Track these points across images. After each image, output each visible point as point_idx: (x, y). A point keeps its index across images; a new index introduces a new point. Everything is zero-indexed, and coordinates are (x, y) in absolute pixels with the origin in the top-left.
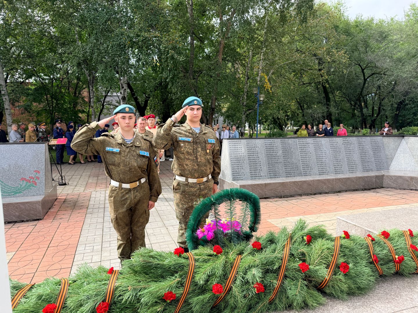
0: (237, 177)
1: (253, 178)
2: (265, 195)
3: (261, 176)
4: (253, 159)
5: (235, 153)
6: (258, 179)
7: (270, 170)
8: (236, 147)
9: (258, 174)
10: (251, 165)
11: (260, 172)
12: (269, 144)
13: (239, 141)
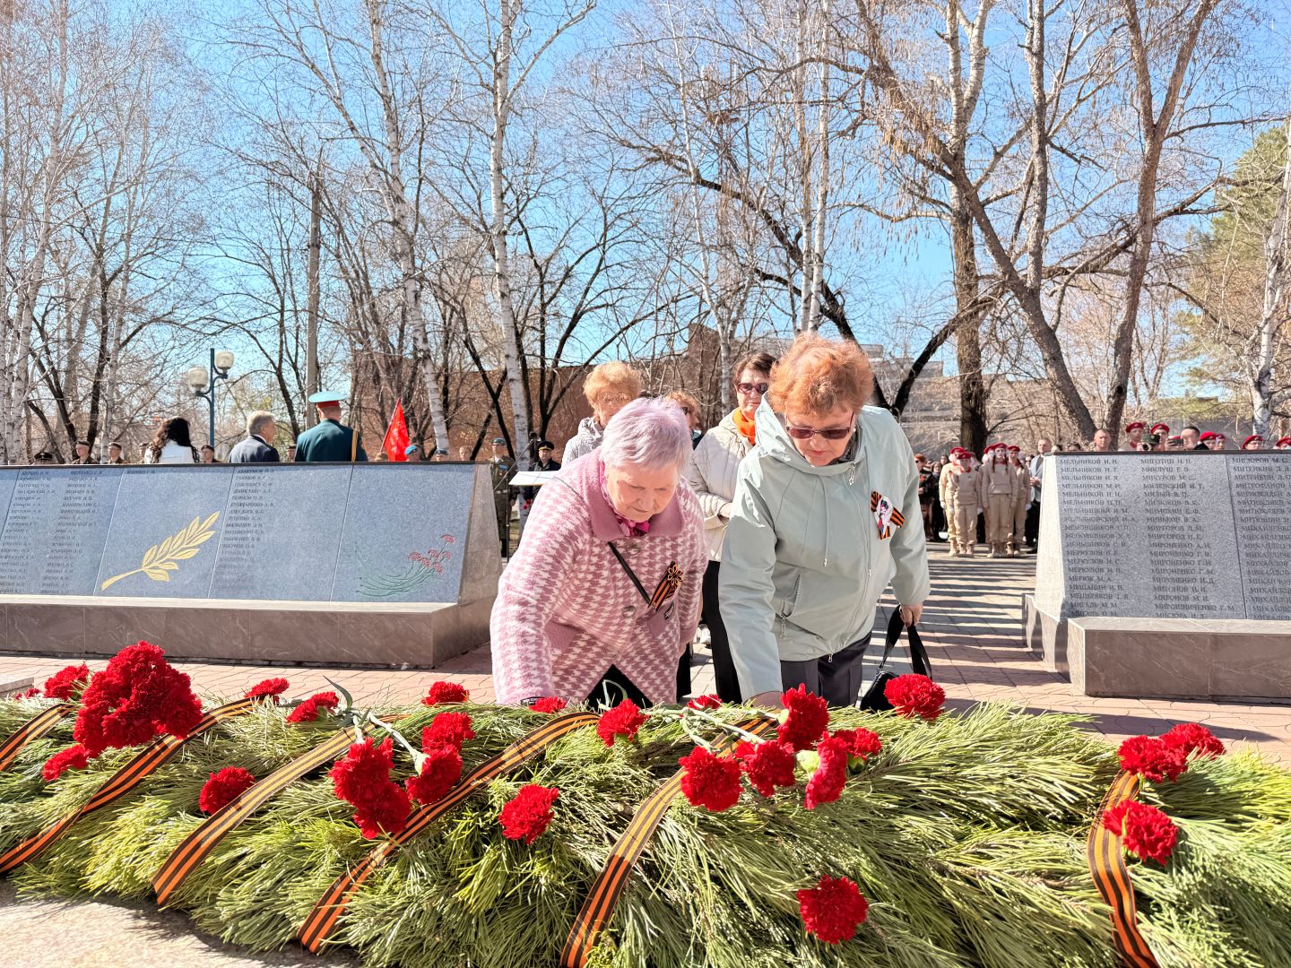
0: (1091, 601)
1: (1170, 611)
2: (1216, 682)
3: (1209, 608)
4: (1173, 536)
5: (1089, 507)
6: (1194, 616)
7: (1257, 586)
8: (1093, 482)
9: (1196, 598)
10: (1160, 558)
11: (1203, 589)
12: (1255, 473)
13: (1106, 462)
